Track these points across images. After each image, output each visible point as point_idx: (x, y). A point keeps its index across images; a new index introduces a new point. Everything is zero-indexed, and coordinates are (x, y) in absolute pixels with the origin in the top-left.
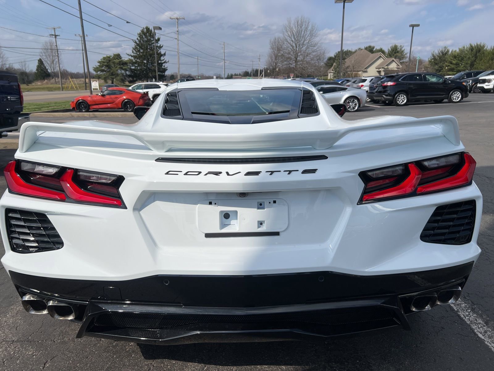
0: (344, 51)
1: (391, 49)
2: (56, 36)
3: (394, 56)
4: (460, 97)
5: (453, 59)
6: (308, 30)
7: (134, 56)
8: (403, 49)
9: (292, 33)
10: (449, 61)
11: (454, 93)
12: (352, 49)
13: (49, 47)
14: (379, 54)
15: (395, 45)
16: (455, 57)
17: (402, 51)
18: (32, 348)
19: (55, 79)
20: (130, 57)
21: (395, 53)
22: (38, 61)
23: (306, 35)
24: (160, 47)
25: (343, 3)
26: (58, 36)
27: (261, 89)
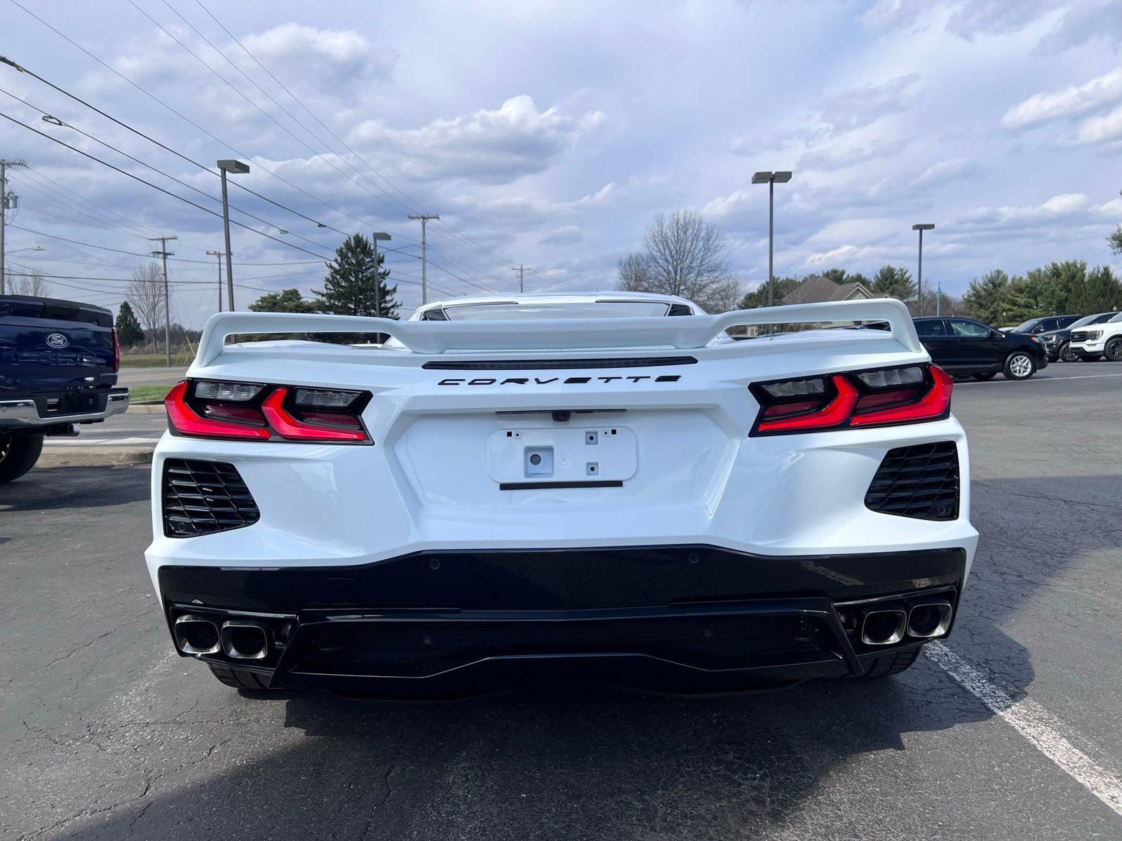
0: (779, 281)
1: (882, 276)
2: (165, 255)
3: (889, 290)
4: (1030, 366)
5: (1016, 295)
6: (699, 239)
7: (327, 294)
8: (907, 275)
9: (665, 244)
10: (1010, 300)
11: (1014, 359)
12: (796, 276)
13: (149, 278)
14: (855, 286)
15: (889, 266)
16: (1021, 291)
17: (907, 280)
18: (183, 731)
19: (156, 343)
20: (320, 297)
21: (891, 284)
22: (121, 306)
23: (695, 249)
24: (385, 274)
25: (769, 183)
26: (170, 254)
27: (594, 302)
